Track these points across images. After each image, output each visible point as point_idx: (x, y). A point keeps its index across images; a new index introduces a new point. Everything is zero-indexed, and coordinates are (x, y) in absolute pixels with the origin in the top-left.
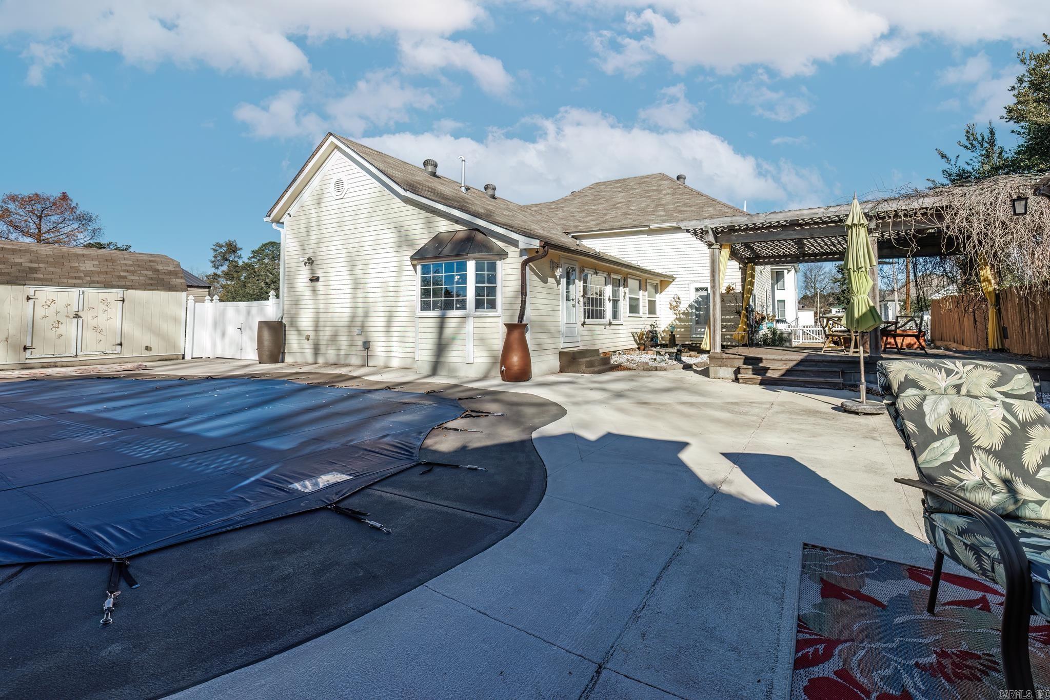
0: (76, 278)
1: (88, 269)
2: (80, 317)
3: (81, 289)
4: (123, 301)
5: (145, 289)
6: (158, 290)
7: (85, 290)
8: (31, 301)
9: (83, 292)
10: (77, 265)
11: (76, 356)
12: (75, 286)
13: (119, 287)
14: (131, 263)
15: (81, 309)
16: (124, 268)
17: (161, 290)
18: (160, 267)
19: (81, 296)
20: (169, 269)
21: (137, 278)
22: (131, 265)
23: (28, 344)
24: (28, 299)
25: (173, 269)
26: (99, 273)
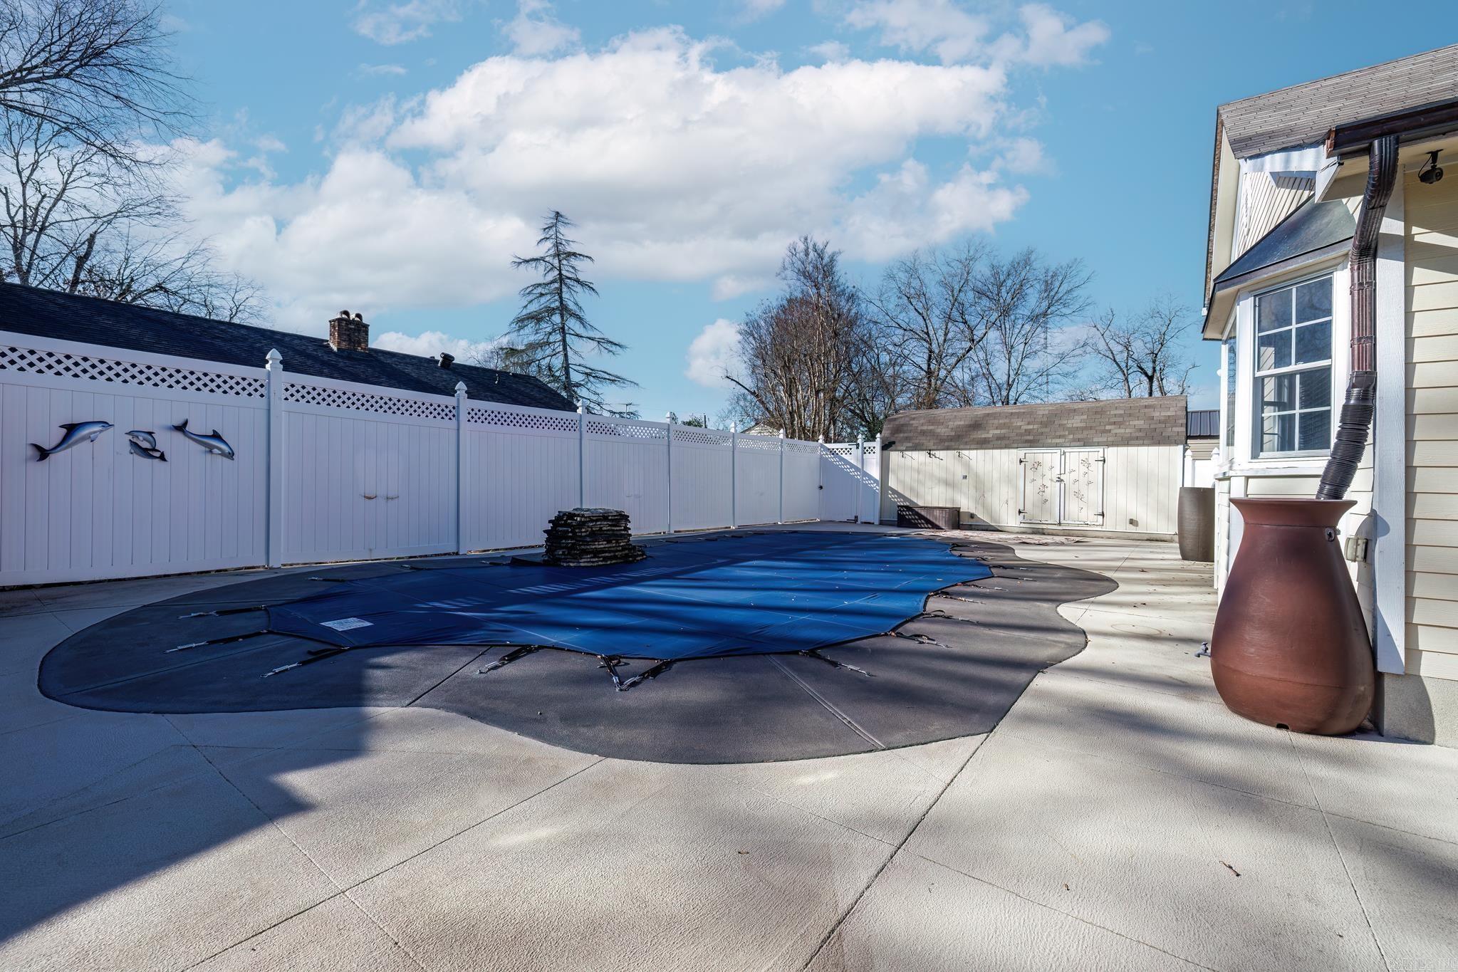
0: (1060, 437)
1: (1074, 425)
2: (1062, 480)
3: (1063, 449)
4: (1104, 462)
5: (1128, 445)
6: (1143, 445)
7: (1067, 450)
8: (1023, 464)
9: (1064, 453)
10: (1065, 422)
11: (1060, 524)
12: (1057, 446)
13: (1099, 444)
14: (1122, 412)
15: (1063, 472)
16: (1112, 420)
17: (1148, 445)
18: (1156, 414)
19: (1063, 457)
20: (1169, 414)
21: (1123, 431)
22: (1121, 415)
23: (1022, 509)
24: (1021, 462)
25: (1174, 414)
26: (1083, 429)
